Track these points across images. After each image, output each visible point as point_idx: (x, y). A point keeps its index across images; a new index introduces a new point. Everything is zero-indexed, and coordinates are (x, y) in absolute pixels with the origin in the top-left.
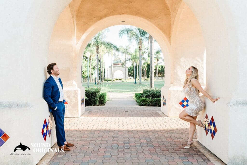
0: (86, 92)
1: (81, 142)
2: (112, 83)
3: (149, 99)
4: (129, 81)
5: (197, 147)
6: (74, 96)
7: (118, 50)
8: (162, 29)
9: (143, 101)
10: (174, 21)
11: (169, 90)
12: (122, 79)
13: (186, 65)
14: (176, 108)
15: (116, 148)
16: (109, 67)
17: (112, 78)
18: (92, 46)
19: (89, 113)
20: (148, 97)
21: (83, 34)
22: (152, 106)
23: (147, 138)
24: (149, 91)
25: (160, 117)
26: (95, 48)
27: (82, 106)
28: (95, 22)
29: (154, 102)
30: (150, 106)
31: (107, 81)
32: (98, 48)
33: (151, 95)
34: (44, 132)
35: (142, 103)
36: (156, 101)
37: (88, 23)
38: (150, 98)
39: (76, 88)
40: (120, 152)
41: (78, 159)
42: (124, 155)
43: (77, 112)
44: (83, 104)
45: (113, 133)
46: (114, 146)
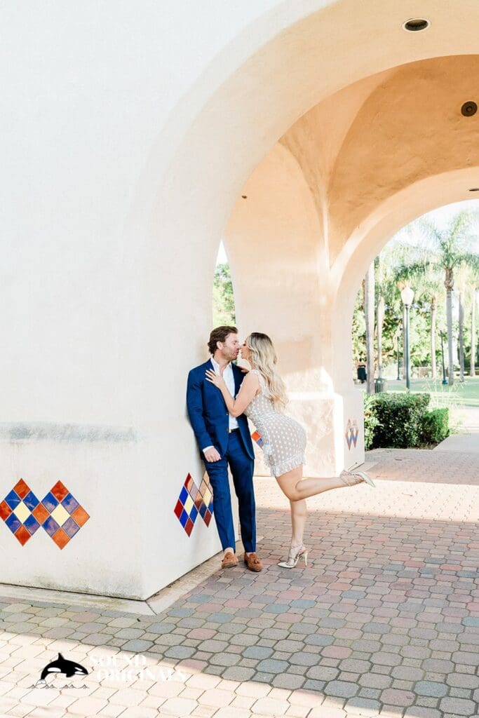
0: (380, 406)
6: (323, 417)
15: (394, 573)
18: (430, 269)
21: (348, 237)
26: (442, 274)
27: (349, 448)
28: (382, 199)
32: (450, 275)
34: (185, 512)
37: (362, 204)
39: (330, 393)
40: (398, 587)
41: (268, 593)
42: (405, 595)
43: (333, 461)
44: (352, 442)
45: (409, 529)
46: (390, 567)
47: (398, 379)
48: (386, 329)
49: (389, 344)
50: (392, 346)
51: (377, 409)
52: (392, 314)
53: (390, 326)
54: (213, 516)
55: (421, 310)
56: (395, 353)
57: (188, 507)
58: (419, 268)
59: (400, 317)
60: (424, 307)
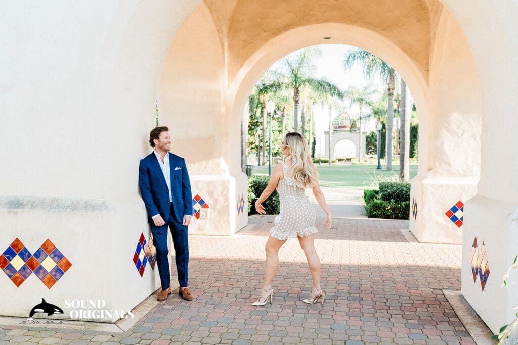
0: (256, 185)
1: (217, 284)
2: (329, 167)
3: (389, 202)
4: (367, 164)
5: (454, 308)
6: (222, 193)
7: (340, 95)
8: (410, 51)
9: (377, 207)
10: (435, 34)
11: (423, 184)
12: (353, 158)
13: (464, 131)
14: (437, 223)
15: (283, 298)
16: (325, 133)
17: (330, 157)
18: (284, 87)
19: (255, 229)
20: (387, 198)
21: (241, 66)
22: (396, 218)
23: (355, 283)
24: (392, 187)
25: (402, 241)
26: (292, 92)
27: (239, 214)
28: (266, 40)
29: (399, 209)
30: (392, 218)
31: (317, 162)
32: (297, 93)
33: (395, 194)
34: (139, 260)
35: (374, 211)
36: (404, 209)
37: (252, 43)
38: (392, 200)
39: (227, 176)
40: (287, 307)
41: (201, 314)
42: (292, 312)
43: (228, 224)
44: (241, 210)
45: (287, 269)
46: (279, 294)
47: (259, 165)
48: (251, 129)
49: (252, 139)
50: (254, 141)
51: (254, 187)
52: (255, 119)
53: (253, 127)
54: (156, 263)
55: (275, 116)
56: (257, 147)
57: (141, 256)
58: (276, 86)
59: (259, 120)
60: (277, 114)
